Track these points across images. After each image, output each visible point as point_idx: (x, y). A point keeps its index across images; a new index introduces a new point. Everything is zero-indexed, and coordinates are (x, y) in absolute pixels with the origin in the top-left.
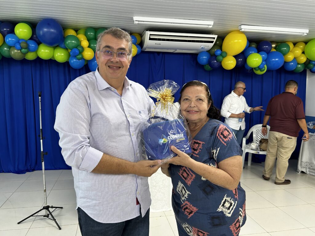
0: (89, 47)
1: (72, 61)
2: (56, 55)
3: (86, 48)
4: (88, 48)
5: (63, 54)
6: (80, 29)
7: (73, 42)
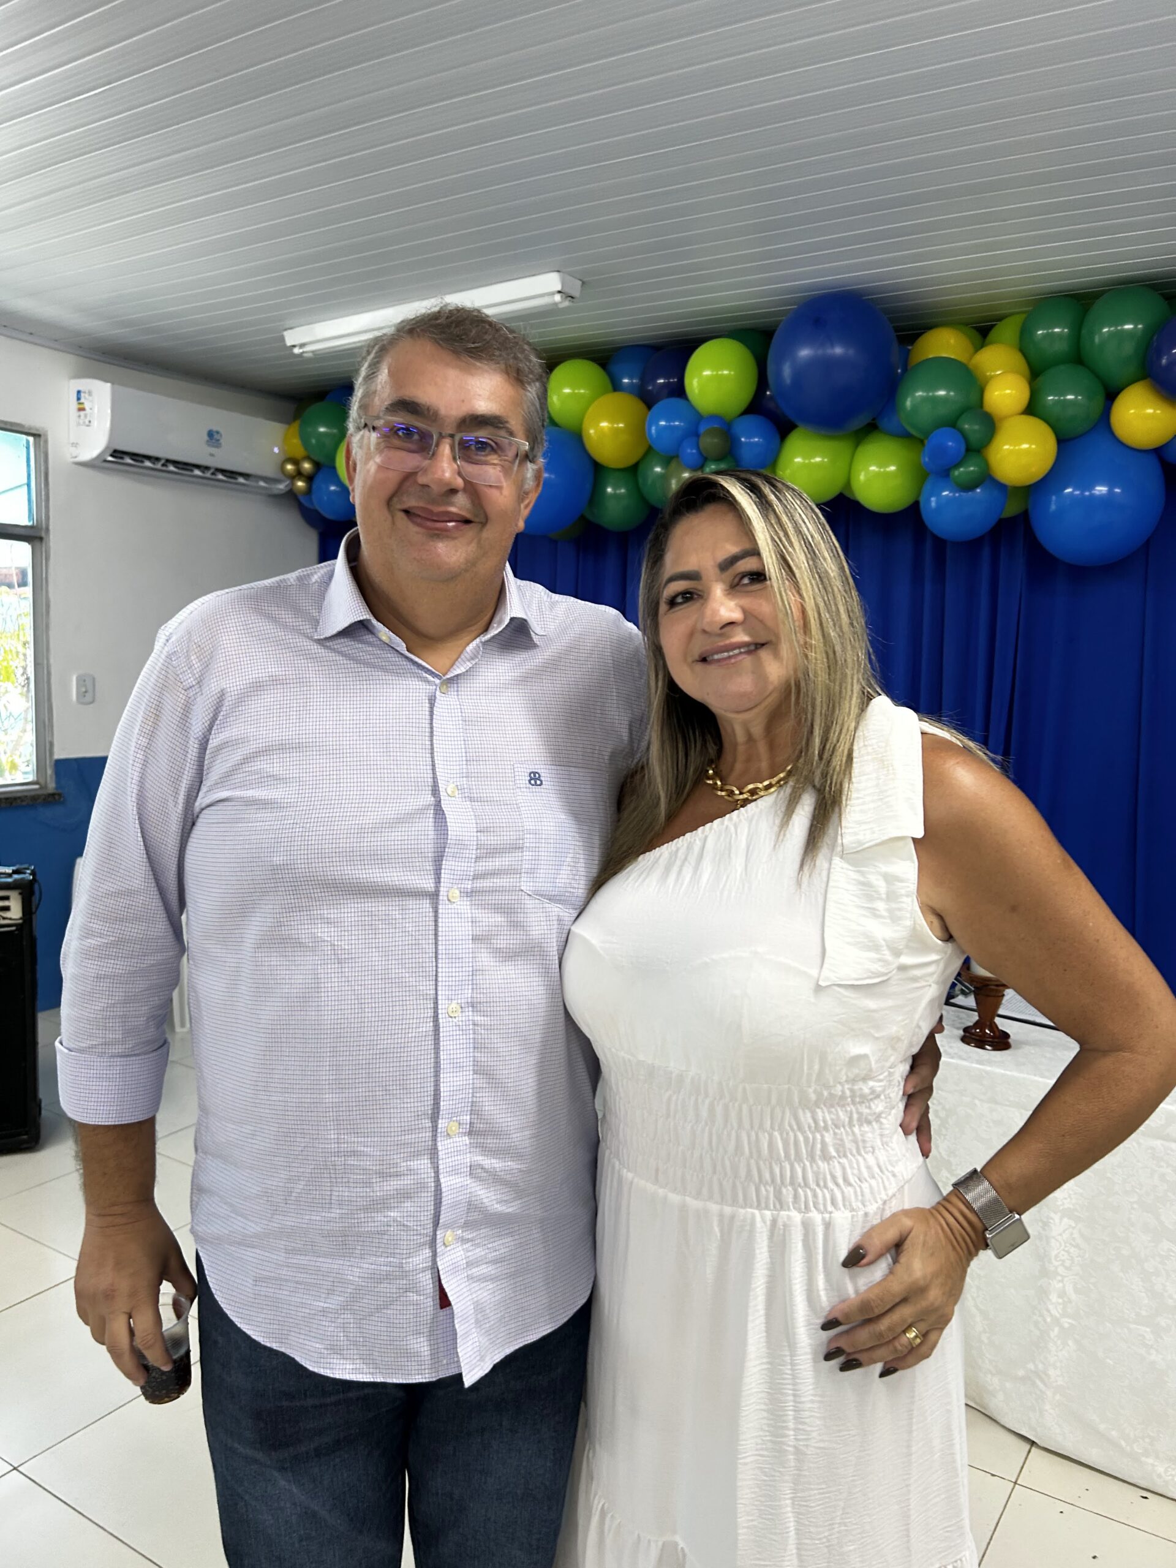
0: (1032, 409)
1: (933, 499)
2: (862, 477)
3: (1006, 417)
4: (1024, 417)
5: (893, 468)
6: (1000, 319)
7: (940, 397)
